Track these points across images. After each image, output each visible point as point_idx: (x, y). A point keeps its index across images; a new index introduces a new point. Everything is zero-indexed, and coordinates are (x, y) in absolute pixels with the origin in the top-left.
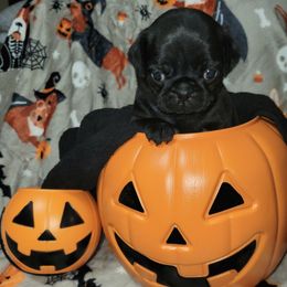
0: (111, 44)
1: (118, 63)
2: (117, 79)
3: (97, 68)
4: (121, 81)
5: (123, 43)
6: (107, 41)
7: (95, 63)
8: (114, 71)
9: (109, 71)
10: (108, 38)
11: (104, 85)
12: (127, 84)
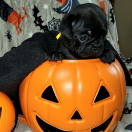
0: (12, 9)
1: (17, 20)
2: (17, 29)
3: (4, 22)
4: (19, 30)
5: (19, 9)
6: (10, 7)
7: (3, 19)
8: (15, 24)
9: (11, 24)
10: (10, 5)
11: (9, 32)
12: (22, 32)
